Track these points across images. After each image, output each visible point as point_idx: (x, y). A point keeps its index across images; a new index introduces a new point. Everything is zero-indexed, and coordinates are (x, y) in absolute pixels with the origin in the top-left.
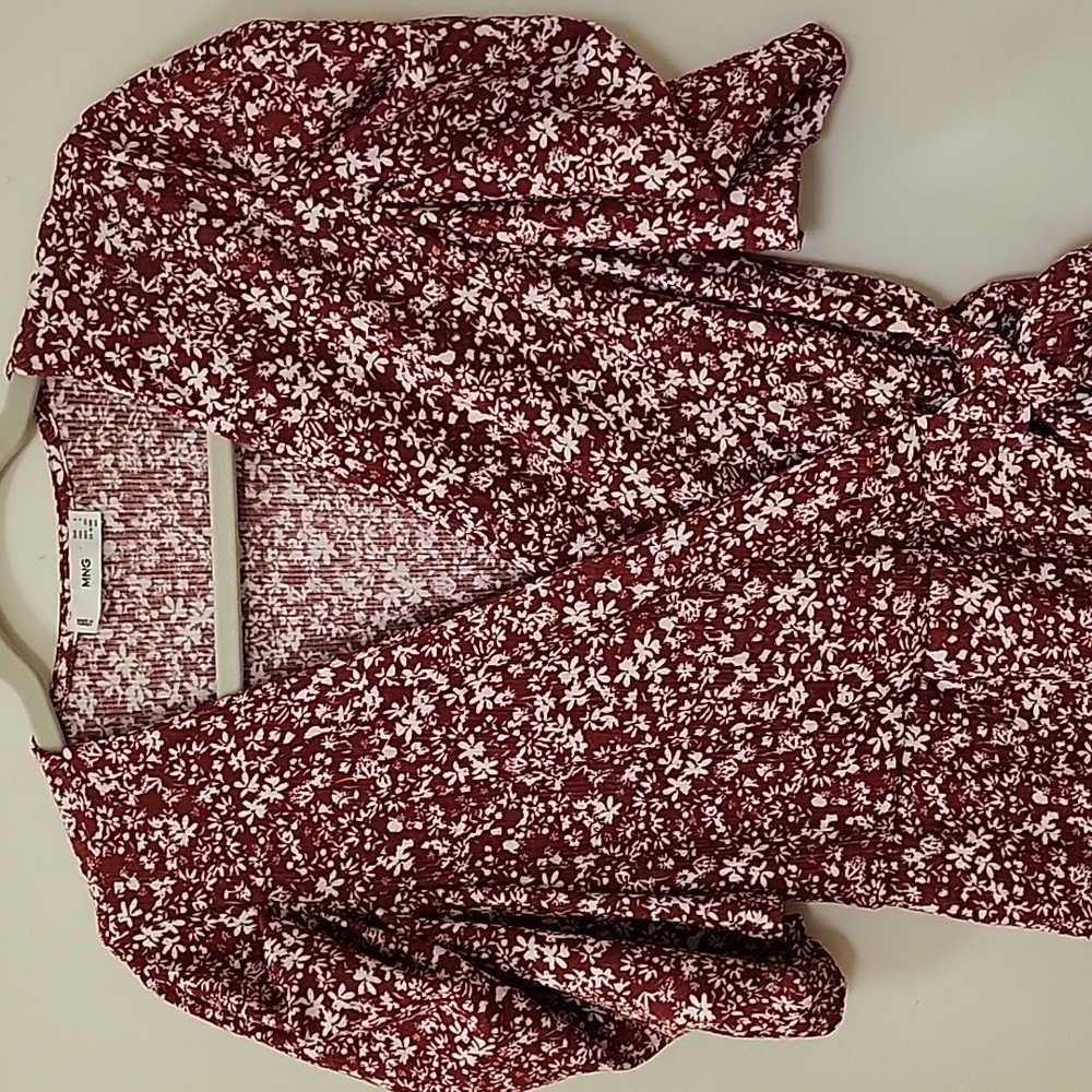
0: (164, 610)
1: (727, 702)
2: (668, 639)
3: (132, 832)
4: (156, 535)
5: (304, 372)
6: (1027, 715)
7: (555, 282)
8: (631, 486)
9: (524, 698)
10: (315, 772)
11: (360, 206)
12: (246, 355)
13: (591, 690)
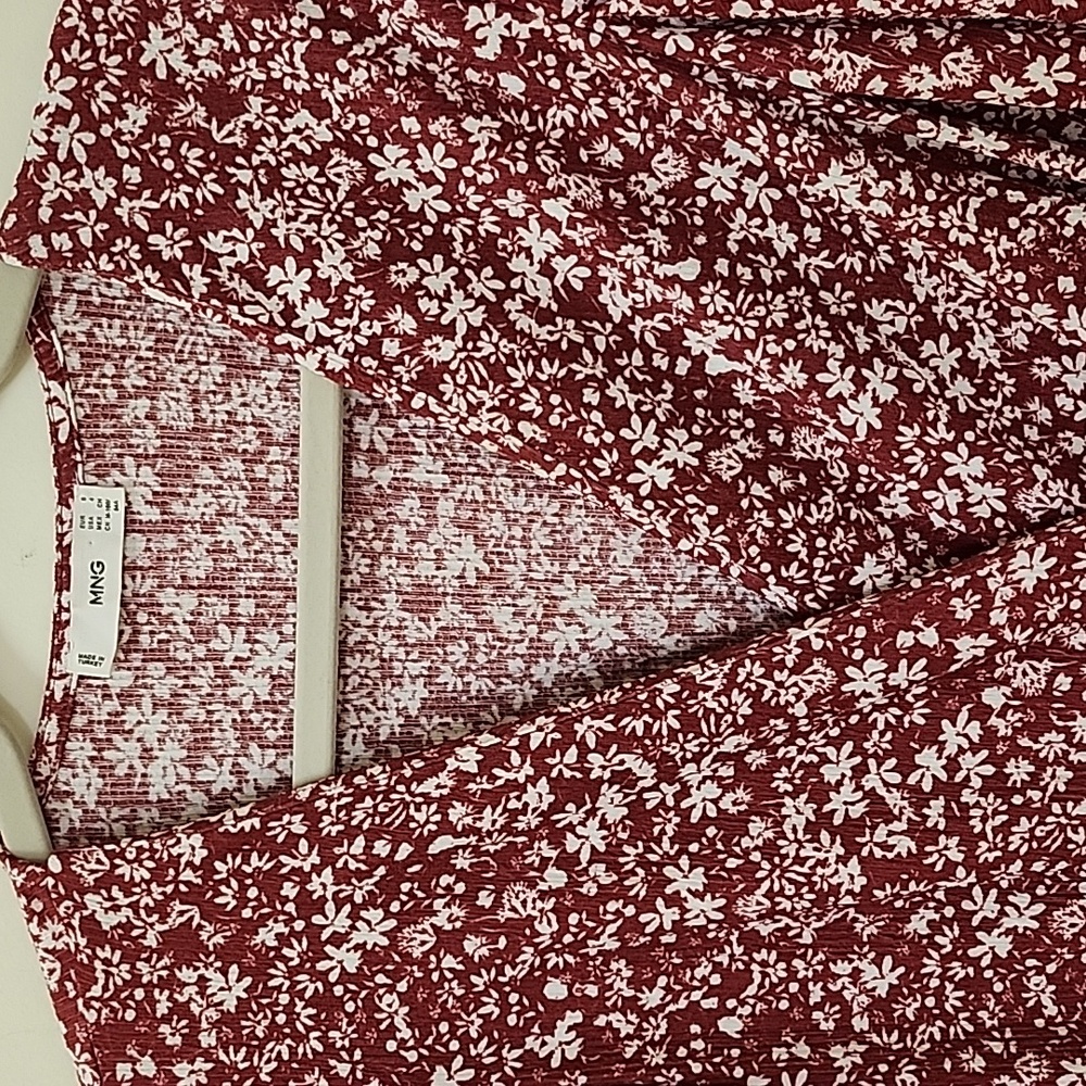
0: (215, 644)
2: (993, 721)
3: (149, 987)
4: (209, 528)
5: (462, 282)
7: (871, 155)
8: (955, 483)
9: (765, 802)
10: (438, 904)
11: (570, 21)
12: (373, 250)
13: (871, 794)
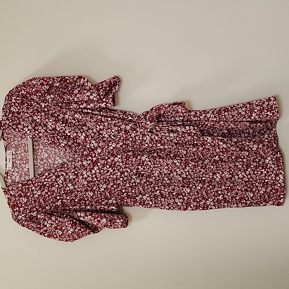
0: (22, 166)
1: (108, 175)
2: (99, 167)
3: (17, 200)
4: (20, 154)
5: (42, 128)
6: (155, 177)
7: (79, 113)
8: (93, 143)
9: (77, 177)
10: (45, 190)
11: (50, 103)
12: (34, 126)
13: (88, 175)
